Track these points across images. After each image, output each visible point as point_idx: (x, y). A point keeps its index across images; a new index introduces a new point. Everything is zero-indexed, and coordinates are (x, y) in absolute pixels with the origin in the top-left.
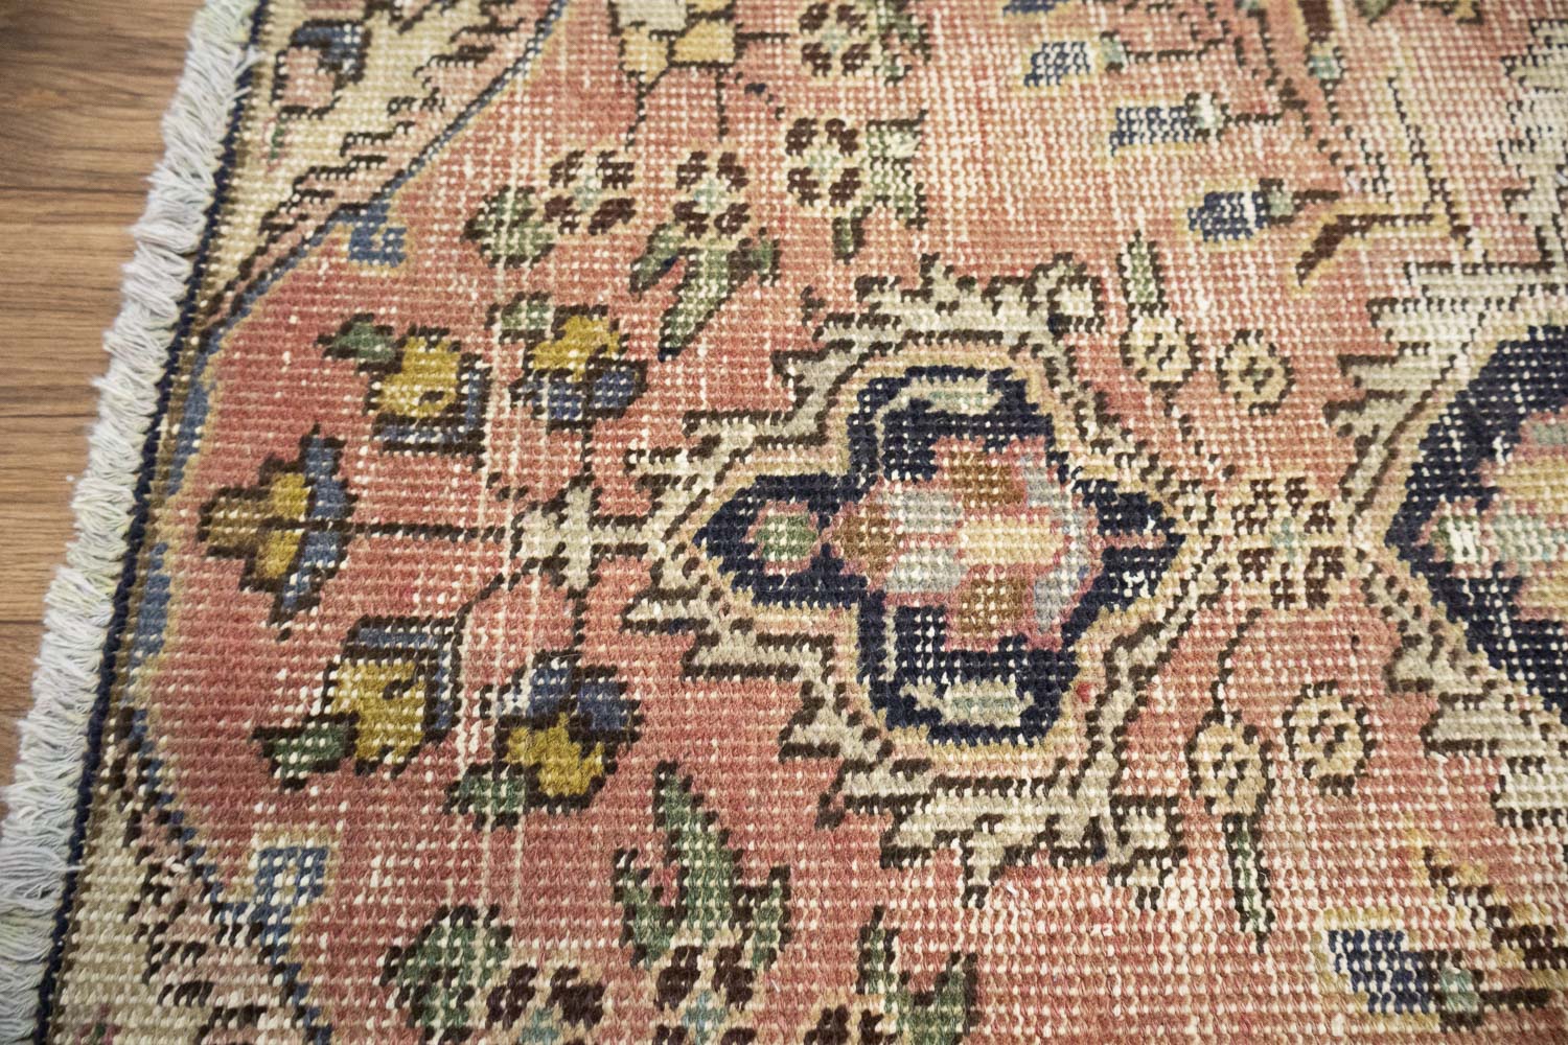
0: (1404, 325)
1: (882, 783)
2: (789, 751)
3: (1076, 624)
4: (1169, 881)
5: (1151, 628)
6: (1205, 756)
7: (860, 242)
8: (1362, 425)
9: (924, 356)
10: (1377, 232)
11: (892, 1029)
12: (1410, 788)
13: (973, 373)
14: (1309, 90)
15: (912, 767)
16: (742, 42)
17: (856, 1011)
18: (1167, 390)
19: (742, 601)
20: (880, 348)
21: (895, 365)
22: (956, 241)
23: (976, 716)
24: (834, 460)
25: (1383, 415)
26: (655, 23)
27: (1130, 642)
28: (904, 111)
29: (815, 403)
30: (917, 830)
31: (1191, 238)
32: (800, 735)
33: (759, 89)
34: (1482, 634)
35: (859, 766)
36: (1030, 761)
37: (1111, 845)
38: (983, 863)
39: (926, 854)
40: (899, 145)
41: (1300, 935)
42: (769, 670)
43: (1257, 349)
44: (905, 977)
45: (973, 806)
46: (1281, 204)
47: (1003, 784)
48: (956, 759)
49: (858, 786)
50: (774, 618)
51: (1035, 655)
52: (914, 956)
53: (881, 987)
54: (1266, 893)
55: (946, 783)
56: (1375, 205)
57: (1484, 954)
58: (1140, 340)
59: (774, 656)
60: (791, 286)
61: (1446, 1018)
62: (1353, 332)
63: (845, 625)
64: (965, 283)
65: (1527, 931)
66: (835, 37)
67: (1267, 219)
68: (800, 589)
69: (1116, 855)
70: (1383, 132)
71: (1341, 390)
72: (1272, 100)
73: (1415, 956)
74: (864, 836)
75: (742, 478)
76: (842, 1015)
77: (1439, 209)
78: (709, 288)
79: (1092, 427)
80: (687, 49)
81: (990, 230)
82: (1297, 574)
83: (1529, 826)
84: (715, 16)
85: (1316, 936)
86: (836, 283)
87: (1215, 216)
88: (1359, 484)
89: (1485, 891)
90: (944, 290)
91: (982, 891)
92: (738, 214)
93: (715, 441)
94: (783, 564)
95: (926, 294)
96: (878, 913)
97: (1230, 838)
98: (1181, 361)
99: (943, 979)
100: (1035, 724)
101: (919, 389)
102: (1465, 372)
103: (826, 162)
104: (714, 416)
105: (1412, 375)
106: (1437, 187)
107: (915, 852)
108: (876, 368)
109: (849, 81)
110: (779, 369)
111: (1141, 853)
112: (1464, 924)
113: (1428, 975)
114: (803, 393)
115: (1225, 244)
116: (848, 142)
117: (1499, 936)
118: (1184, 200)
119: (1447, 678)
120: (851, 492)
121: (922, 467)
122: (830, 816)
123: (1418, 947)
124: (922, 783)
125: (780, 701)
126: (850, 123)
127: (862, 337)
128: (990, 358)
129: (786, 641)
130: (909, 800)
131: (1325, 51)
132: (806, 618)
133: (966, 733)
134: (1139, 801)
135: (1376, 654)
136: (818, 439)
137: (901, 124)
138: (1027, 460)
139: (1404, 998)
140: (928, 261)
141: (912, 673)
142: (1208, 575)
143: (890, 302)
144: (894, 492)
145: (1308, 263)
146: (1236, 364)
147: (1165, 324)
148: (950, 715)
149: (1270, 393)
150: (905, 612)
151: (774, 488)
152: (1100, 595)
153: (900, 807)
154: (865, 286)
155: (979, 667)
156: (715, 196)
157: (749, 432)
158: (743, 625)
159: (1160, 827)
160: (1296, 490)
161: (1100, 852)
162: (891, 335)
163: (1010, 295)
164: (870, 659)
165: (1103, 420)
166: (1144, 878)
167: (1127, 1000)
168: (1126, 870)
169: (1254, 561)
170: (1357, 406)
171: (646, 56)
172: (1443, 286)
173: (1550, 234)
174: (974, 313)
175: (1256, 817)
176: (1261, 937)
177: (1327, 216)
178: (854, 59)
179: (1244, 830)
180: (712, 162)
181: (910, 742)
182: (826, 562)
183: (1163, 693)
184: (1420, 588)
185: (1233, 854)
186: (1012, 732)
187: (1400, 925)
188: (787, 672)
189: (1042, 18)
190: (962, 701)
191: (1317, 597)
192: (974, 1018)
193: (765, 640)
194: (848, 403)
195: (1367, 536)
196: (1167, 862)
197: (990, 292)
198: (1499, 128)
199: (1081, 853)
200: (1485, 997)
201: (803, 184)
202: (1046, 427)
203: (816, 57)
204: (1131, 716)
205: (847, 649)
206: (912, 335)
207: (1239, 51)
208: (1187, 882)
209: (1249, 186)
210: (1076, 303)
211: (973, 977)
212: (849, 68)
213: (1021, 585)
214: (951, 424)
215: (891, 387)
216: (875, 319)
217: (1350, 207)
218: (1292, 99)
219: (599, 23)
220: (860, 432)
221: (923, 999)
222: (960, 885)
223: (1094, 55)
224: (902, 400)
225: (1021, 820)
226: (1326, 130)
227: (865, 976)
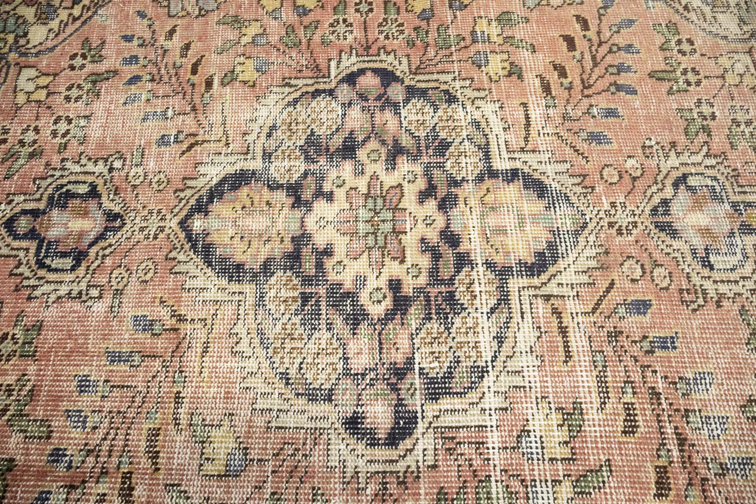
0: (202, 169)
1: (32, 282)
2: (11, 275)
3: (91, 245)
4: (95, 304)
5: (110, 245)
6: (114, 276)
7: (65, 149)
8: (182, 195)
9: (73, 178)
10: (205, 145)
11: (19, 336)
12: (162, 282)
13: (85, 182)
14: (200, 107)
15: (40, 278)
16: (48, 95)
17: (11, 333)
18: (135, 186)
19: (9, 240)
20: (62, 176)
21: (65, 181)
22: (90, 149)
23: (60, 266)
24: (42, 206)
25: (188, 193)
26: (27, 90)
27: (104, 249)
28: (87, 113)
29: (41, 190)
30: (37, 293)
31: (154, 146)
32: (15, 271)
33: (49, 108)
34: (194, 247)
35: (28, 278)
36: (69, 277)
37: (83, 296)
38: (51, 300)
39: (38, 298)
40: (83, 122)
41: (125, 317)
42: (12, 256)
43: (162, 176)
44: (25, 325)
45: (52, 287)
46: (181, 137)
47: (61, 282)
48: (52, 276)
49: (26, 283)
50: (16, 244)
51: (80, 252)
52: (27, 321)
53: (19, 327)
54: (119, 307)
55: (47, 282)
56: (207, 137)
57: (167, 320)
58: (132, 174)
59: (14, 253)
60: (43, 161)
61: (153, 334)
62: (189, 172)
63: (33, 245)
64: (90, 159)
65: (180, 315)
66: (74, 93)
67: (176, 141)
68: (25, 237)
69: (84, 298)
70: (216, 118)
71: (181, 186)
72: (188, 109)
73: (150, 321)
74: (24, 294)
75: (17, 210)
76: (8, 334)
77: (224, 139)
78: (21, 161)
79: (111, 196)
80: (34, 97)
81: (101, 145)
82: (152, 233)
83: (189, 292)
84: (43, 88)
85: (128, 317)
86: (56, 160)
87: (163, 141)
88: (176, 211)
89: (173, 306)
90: (83, 161)
91: (49, 306)
92: (35, 142)
93: (13, 200)
94: (21, 231)
95: (78, 162)
96: (22, 311)
97: (114, 294)
98: (141, 179)
99: (34, 326)
100: (73, 269)
101: (70, 187)
102: (215, 182)
103: (62, 127)
104: (14, 194)
105: (200, 183)
106: (225, 133)
107: (36, 298)
108: (59, 182)
109: (76, 105)
110: (34, 182)
111: (91, 298)
112: (164, 313)
113: (151, 325)
114: (38, 188)
115: (163, 148)
116: (70, 121)
117: (172, 316)
118: (156, 136)
119: (181, 257)
120: (44, 213)
121: (64, 206)
122: (17, 289)
123: (151, 319)
124: (42, 282)
125: (12, 263)
126: (71, 117)
127: (58, 174)
128: (90, 179)
129: (18, 249)
130: (37, 286)
131: (207, 95)
132: (24, 244)
133: (56, 270)
134: (94, 286)
135: (165, 251)
136: (40, 200)
137: (85, 117)
138: (92, 204)
139: (144, 330)
140: (82, 153)
141: (46, 257)
142: (130, 233)
143: (68, 165)
144: (55, 212)
145: (183, 153)
146: (156, 179)
147: (140, 170)
148: (53, 266)
149: (161, 187)
150: (50, 242)
151: (24, 212)
152: (101, 237)
153: (34, 287)
154: (63, 160)
155: (64, 255)
156: (30, 136)
157: (22, 198)
158: (8, 246)
159: (97, 292)
160: (159, 212)
161: (80, 297)
162: (66, 173)
163: (101, 163)
164: (37, 254)
165: (115, 194)
166: (89, 303)
167: (77, 330)
168: (85, 302)
169: (142, 229)
170: (183, 190)
171: (21, 98)
172: (217, 159)
173: (252, 145)
174: (90, 167)
175: (122, 290)
176: (115, 317)
177: (193, 141)
178: (77, 99)
179: (119, 293)
180: (31, 128)
181: (42, 273)
182: (33, 230)
183: (108, 262)
184: (182, 235)
185: (114, 298)
186: (67, 270)
187: (148, 314)
188: (16, 256)
189: (133, 87)
190: (57, 263)
191: (155, 238)
192: (39, 334)
193: (12, 249)
194: (50, 190)
195: (174, 223)
196: (96, 300)
197: (96, 162)
198: (248, 116)
199: (76, 298)
200: (164, 330)
201: (54, 134)
202: (99, 196)
203: (68, 99)
204: (99, 266)
205: (33, 251)
206: (72, 173)
207: (184, 95)
208: (100, 304)
209: (174, 132)
210: (117, 164)
211: (41, 326)
212: (76, 101)
213: (81, 235)
214: (75, 196)
215: (62, 186)
216: (63, 169)
217: (199, 138)
218: (194, 109)
219: (11, 90)
220: (51, 198)
221: (28, 330)
222: (44, 305)
223: (144, 97)
224: (64, 190)
225: (63, 290)
226: (201, 117)
227: (15, 325)
